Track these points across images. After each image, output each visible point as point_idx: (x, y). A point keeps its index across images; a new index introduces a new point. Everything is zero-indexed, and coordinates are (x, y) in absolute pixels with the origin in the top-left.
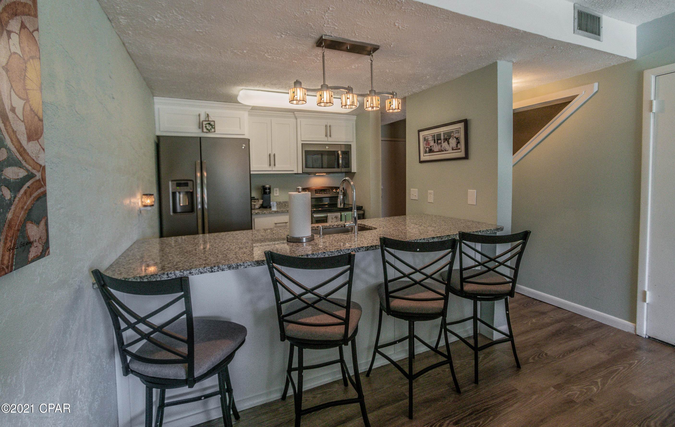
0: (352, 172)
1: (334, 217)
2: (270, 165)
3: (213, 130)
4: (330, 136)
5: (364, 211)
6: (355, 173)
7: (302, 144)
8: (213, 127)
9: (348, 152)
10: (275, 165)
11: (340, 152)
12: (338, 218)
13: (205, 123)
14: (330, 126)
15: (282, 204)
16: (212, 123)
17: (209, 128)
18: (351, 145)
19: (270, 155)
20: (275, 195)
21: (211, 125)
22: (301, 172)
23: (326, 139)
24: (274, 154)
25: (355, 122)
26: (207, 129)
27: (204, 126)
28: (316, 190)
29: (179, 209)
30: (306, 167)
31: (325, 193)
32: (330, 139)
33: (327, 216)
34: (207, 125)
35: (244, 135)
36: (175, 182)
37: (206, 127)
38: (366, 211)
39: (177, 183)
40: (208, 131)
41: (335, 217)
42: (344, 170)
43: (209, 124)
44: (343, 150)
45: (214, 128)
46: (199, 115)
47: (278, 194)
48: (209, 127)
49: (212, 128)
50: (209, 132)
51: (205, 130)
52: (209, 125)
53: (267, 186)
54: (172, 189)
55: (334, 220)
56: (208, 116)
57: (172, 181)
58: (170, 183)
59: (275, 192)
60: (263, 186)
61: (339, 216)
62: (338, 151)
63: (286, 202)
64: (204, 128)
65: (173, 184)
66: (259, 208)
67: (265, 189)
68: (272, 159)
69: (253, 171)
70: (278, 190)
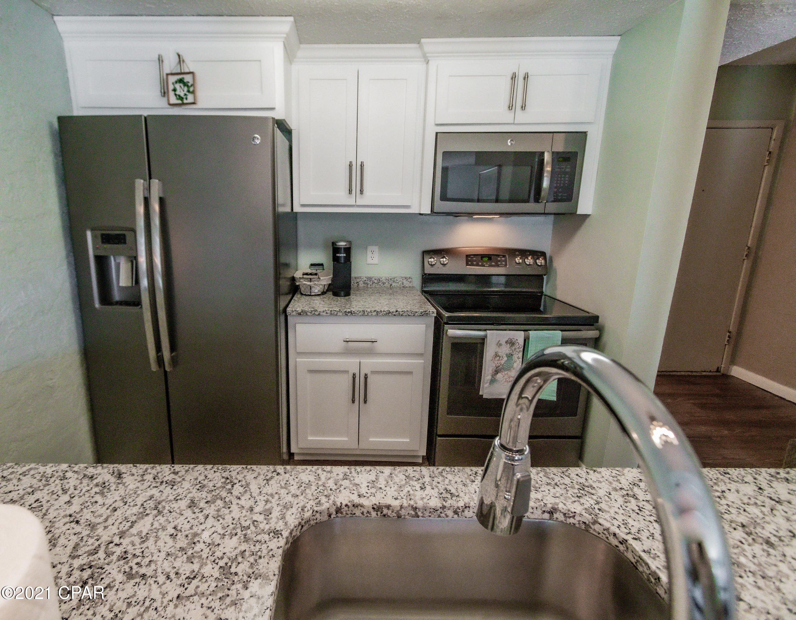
0: (579, 212)
1: (503, 342)
2: (350, 191)
3: (190, 98)
4: (523, 107)
5: (601, 330)
6: (586, 216)
7: (437, 133)
8: (191, 88)
9: (575, 154)
10: (362, 192)
11: (547, 157)
12: (517, 346)
13: (172, 79)
14: (526, 77)
15: (384, 283)
16: (188, 78)
17: (182, 94)
18: (585, 134)
19: (350, 166)
20: (370, 261)
21: (185, 84)
22: (429, 212)
23: (508, 117)
24: (362, 163)
25: (610, 61)
26: (180, 98)
27: (171, 87)
28: (467, 256)
29: (117, 296)
30: (444, 198)
31: (491, 266)
32: (521, 117)
33: (486, 336)
34: (178, 86)
35: (273, 109)
36: (99, 233)
37: (175, 90)
38: (606, 329)
39: (102, 235)
40: (180, 102)
41: (506, 342)
42: (552, 207)
43: (181, 81)
44: (560, 147)
45: (193, 92)
46: (160, 60)
47: (375, 261)
48: (181, 91)
49: (189, 91)
50: (184, 103)
51: (173, 100)
52: (182, 85)
53: (342, 244)
54: (95, 248)
55: (505, 350)
56: (180, 59)
57: (92, 230)
58: (89, 234)
59: (369, 254)
60: (333, 244)
61: (521, 341)
62: (542, 154)
63: (393, 280)
64: (172, 94)
65: (94, 237)
66: (323, 293)
67: (336, 250)
68: (356, 176)
69: (303, 206)
70: (376, 253)
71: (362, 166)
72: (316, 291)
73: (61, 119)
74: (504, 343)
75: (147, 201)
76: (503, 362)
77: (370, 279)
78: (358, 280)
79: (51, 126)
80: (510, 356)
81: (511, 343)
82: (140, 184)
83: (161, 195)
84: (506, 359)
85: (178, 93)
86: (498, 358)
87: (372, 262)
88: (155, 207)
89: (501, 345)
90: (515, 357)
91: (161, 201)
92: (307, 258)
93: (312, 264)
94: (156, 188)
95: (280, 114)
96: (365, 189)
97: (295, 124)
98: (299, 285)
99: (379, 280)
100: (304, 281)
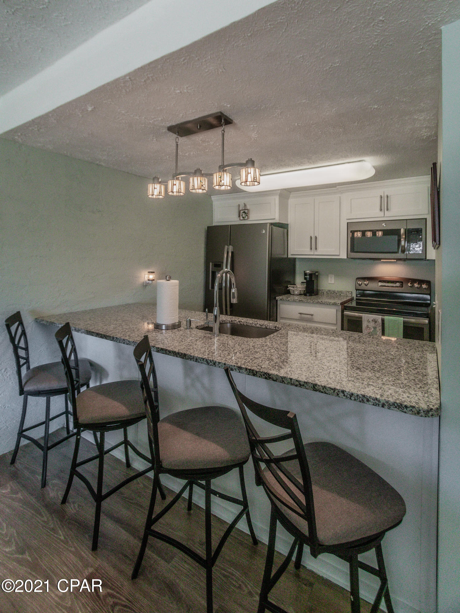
0: (428, 259)
2: (311, 249)
3: (246, 218)
4: (387, 209)
7: (348, 223)
8: (247, 214)
9: (421, 229)
10: (316, 249)
11: (402, 231)
12: (378, 323)
13: (242, 212)
14: (387, 197)
15: (336, 294)
16: (246, 211)
18: (425, 219)
20: (330, 282)
22: (346, 258)
24: (316, 236)
26: (243, 218)
27: (241, 214)
30: (353, 250)
32: (387, 213)
33: (362, 317)
34: (243, 214)
35: (274, 219)
36: (213, 264)
37: (242, 215)
39: (214, 264)
42: (411, 256)
43: (244, 212)
44: (406, 227)
45: (247, 216)
46: (239, 206)
47: (333, 282)
50: (244, 219)
51: (241, 218)
53: (308, 272)
54: (212, 268)
55: (372, 324)
56: (245, 205)
57: (212, 262)
58: (211, 264)
59: (329, 278)
60: (304, 271)
61: (380, 321)
62: (400, 230)
63: (341, 292)
64: (241, 216)
65: (212, 265)
66: (300, 294)
67: (305, 274)
68: (314, 242)
69: (292, 255)
70: (333, 278)
71: (316, 238)
72: (296, 293)
73: (208, 227)
74: (371, 321)
75: (228, 252)
76: (371, 331)
77: (329, 291)
78: (323, 291)
79: (205, 229)
80: (375, 328)
81: (375, 321)
82: (226, 247)
83: (232, 251)
84: (373, 329)
85: (243, 216)
86: (369, 328)
87: (331, 282)
88: (230, 254)
89: (370, 322)
90: (378, 329)
91: (232, 253)
92: (299, 279)
93: (302, 282)
94: (231, 248)
95: (277, 221)
96: (318, 247)
97: (289, 222)
98: (289, 290)
99: (334, 292)
100: (290, 288)
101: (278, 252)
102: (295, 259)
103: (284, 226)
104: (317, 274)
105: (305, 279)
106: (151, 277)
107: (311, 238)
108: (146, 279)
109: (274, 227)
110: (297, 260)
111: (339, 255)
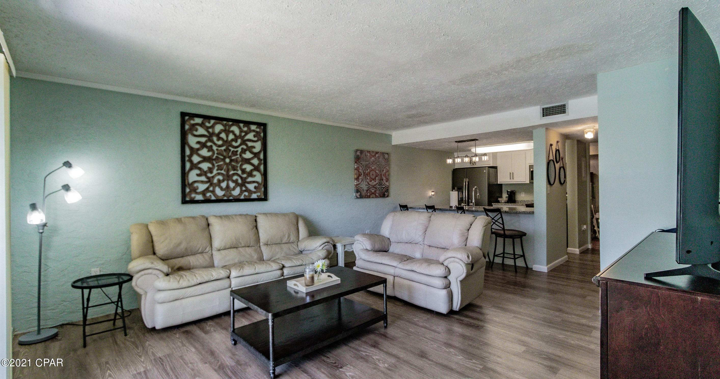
2: (510, 179)
7: (530, 165)
10: (513, 179)
15: (526, 202)
20: (522, 196)
26: (473, 164)
47: (524, 196)
51: (472, 164)
59: (521, 194)
67: (508, 192)
68: (512, 175)
69: (500, 182)
70: (524, 193)
71: (513, 173)
73: (453, 169)
75: (466, 182)
77: (522, 200)
78: (519, 201)
82: (465, 179)
88: (467, 183)
91: (468, 182)
92: (505, 196)
93: (506, 197)
94: (467, 180)
95: (491, 165)
96: (514, 178)
97: (498, 165)
98: (499, 200)
99: (524, 201)
100: (499, 199)
101: (492, 181)
102: (502, 184)
103: (495, 168)
104: (514, 192)
105: (508, 194)
106: (433, 193)
107: (510, 173)
108: (431, 194)
109: (490, 169)
110: (503, 186)
111: (525, 182)
